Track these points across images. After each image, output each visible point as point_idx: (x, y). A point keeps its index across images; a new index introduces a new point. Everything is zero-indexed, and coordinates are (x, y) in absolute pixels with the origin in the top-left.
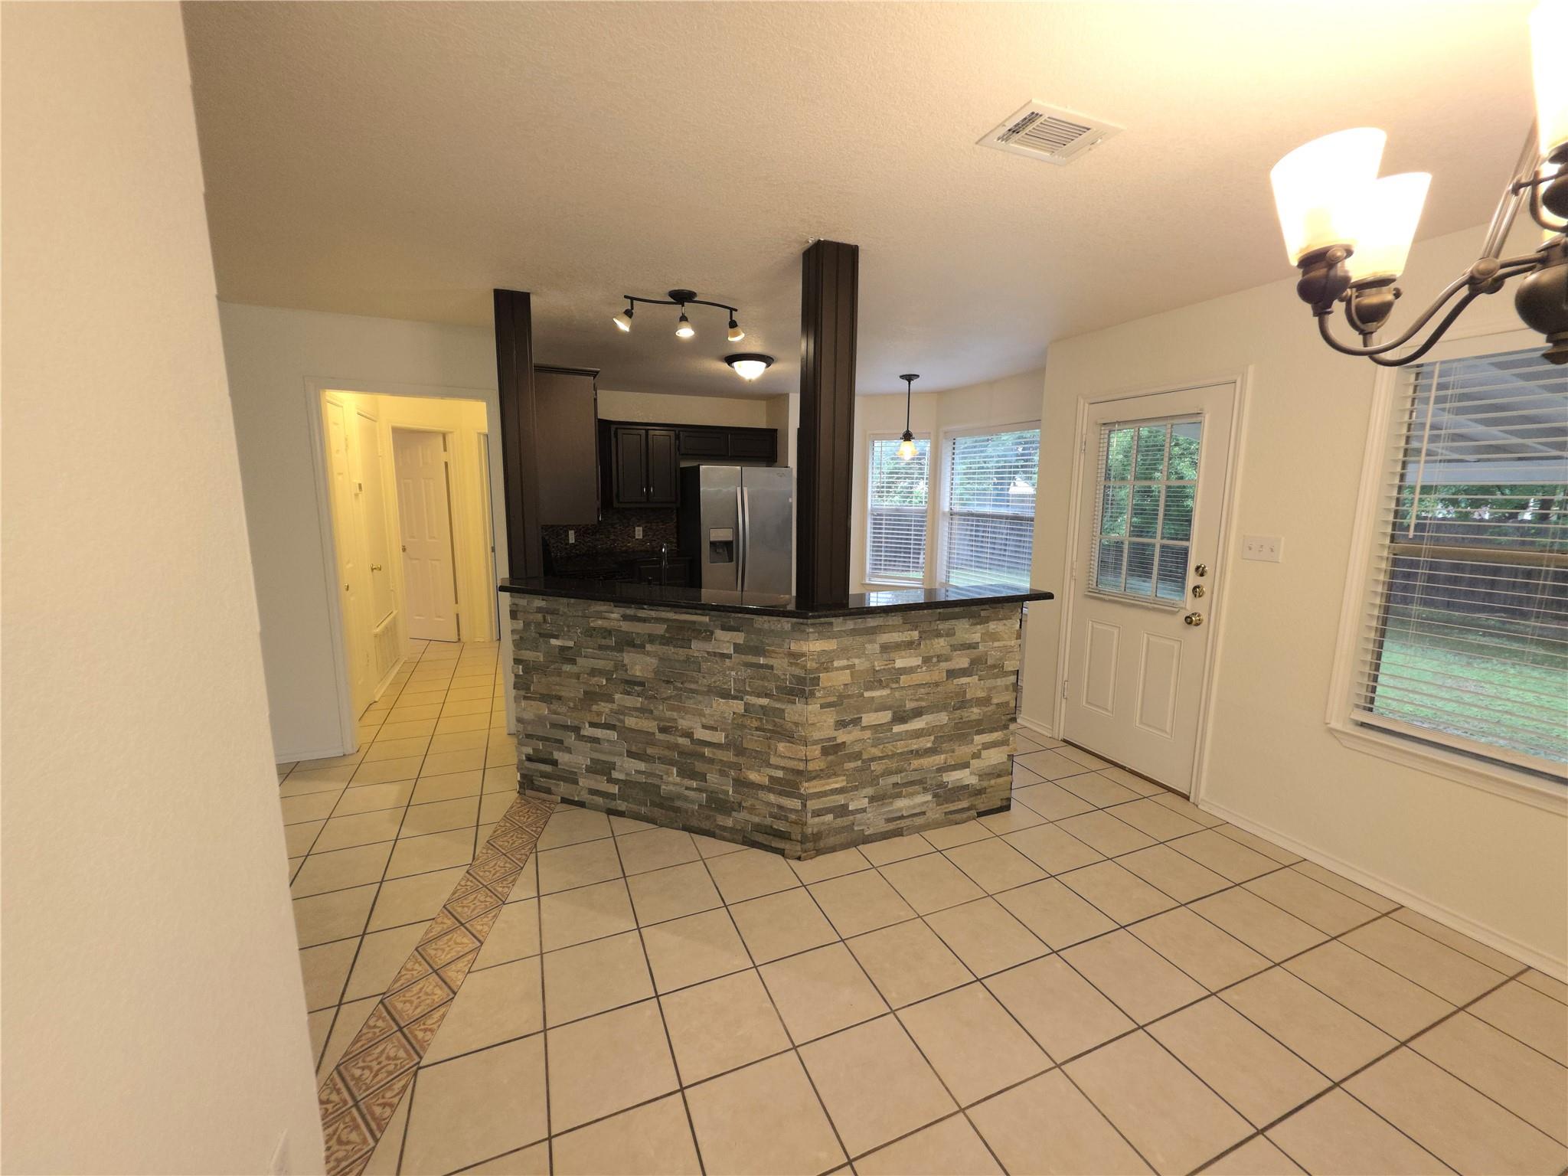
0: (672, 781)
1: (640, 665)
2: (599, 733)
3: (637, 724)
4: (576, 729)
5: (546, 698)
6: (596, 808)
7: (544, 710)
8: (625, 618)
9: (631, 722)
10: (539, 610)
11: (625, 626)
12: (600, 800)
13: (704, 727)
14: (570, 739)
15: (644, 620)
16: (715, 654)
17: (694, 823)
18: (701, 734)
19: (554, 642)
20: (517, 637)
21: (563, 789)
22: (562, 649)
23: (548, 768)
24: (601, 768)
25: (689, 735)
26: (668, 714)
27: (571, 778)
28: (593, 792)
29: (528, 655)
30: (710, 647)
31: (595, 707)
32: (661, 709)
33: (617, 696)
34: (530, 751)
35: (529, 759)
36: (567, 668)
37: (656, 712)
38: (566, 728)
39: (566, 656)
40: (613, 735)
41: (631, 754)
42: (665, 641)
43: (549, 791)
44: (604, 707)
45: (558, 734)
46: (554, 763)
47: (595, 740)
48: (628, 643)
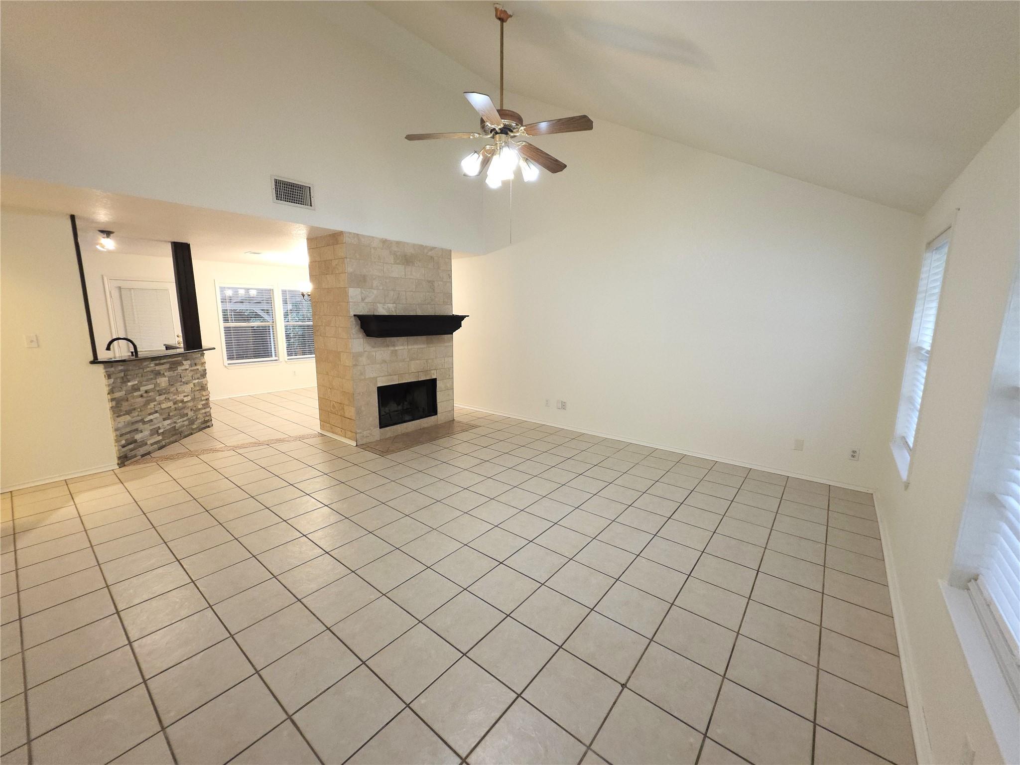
0: (180, 422)
1: (163, 382)
2: (151, 417)
3: (166, 405)
4: (143, 421)
5: (128, 413)
6: (155, 451)
7: (128, 418)
8: (156, 365)
9: (164, 406)
10: (121, 371)
11: (157, 368)
12: (156, 446)
13: (185, 396)
14: (140, 426)
15: (163, 364)
16: (184, 370)
17: (186, 433)
18: (186, 399)
19: (129, 384)
20: (110, 388)
21: (142, 450)
22: (133, 386)
23: (132, 446)
24: (155, 432)
25: (182, 401)
26: (174, 397)
27: (144, 443)
28: (152, 445)
29: (117, 395)
30: (183, 368)
31: (149, 407)
32: (172, 397)
33: (157, 398)
34: (123, 442)
35: (123, 446)
36: (135, 394)
37: (170, 398)
38: (137, 422)
39: (136, 389)
40: (157, 415)
41: (164, 419)
42: (170, 369)
43: (135, 456)
44: (152, 405)
45: (134, 427)
46: (136, 441)
47: (151, 421)
48: (158, 374)
